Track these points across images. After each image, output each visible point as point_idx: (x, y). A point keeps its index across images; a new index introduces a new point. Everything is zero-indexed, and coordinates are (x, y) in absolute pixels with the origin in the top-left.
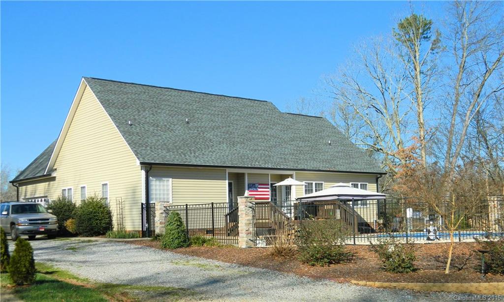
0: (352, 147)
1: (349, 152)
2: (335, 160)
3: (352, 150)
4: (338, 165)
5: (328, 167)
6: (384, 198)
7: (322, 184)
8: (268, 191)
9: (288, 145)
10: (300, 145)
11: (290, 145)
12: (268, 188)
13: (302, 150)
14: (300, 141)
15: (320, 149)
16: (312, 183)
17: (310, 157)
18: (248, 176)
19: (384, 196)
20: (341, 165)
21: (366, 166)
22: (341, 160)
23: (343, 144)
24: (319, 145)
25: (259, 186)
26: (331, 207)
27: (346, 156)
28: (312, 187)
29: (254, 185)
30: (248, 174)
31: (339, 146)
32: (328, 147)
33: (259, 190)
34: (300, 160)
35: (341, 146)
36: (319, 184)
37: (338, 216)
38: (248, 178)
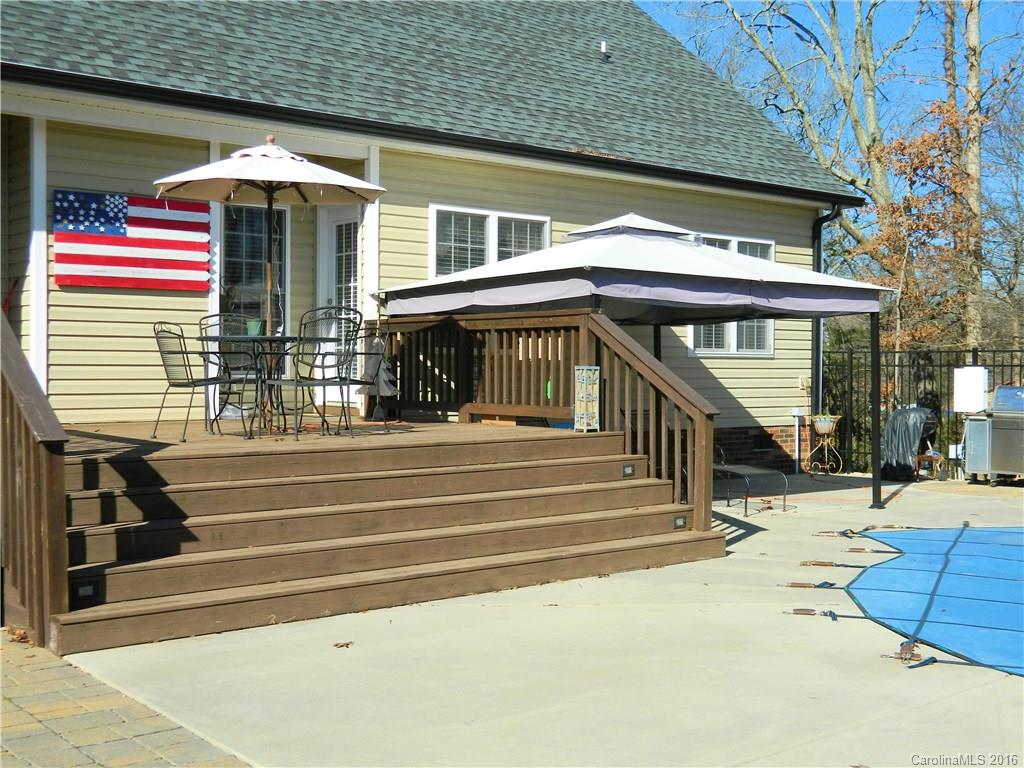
0: (709, 84)
1: (691, 101)
2: (621, 118)
3: (705, 96)
4: (629, 140)
5: (573, 141)
6: (872, 306)
7: (538, 227)
8: (205, 247)
9: (377, 24)
10: (449, 33)
11: (385, 23)
12: (204, 228)
13: (449, 55)
14: (455, 20)
15: (549, 67)
16: (484, 218)
17: (487, 89)
18: (49, 144)
19: (872, 294)
20: (648, 143)
21: (766, 163)
22: (651, 125)
23: (668, 69)
24: (549, 50)
25: (134, 211)
26: (548, 348)
27: (679, 111)
28: (480, 240)
29: (98, 198)
30: (53, 127)
31: (646, 71)
32: (594, 65)
33: (133, 232)
34: (421, 88)
35: (660, 74)
36: (521, 224)
37: (585, 410)
38: (50, 157)
